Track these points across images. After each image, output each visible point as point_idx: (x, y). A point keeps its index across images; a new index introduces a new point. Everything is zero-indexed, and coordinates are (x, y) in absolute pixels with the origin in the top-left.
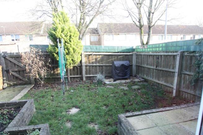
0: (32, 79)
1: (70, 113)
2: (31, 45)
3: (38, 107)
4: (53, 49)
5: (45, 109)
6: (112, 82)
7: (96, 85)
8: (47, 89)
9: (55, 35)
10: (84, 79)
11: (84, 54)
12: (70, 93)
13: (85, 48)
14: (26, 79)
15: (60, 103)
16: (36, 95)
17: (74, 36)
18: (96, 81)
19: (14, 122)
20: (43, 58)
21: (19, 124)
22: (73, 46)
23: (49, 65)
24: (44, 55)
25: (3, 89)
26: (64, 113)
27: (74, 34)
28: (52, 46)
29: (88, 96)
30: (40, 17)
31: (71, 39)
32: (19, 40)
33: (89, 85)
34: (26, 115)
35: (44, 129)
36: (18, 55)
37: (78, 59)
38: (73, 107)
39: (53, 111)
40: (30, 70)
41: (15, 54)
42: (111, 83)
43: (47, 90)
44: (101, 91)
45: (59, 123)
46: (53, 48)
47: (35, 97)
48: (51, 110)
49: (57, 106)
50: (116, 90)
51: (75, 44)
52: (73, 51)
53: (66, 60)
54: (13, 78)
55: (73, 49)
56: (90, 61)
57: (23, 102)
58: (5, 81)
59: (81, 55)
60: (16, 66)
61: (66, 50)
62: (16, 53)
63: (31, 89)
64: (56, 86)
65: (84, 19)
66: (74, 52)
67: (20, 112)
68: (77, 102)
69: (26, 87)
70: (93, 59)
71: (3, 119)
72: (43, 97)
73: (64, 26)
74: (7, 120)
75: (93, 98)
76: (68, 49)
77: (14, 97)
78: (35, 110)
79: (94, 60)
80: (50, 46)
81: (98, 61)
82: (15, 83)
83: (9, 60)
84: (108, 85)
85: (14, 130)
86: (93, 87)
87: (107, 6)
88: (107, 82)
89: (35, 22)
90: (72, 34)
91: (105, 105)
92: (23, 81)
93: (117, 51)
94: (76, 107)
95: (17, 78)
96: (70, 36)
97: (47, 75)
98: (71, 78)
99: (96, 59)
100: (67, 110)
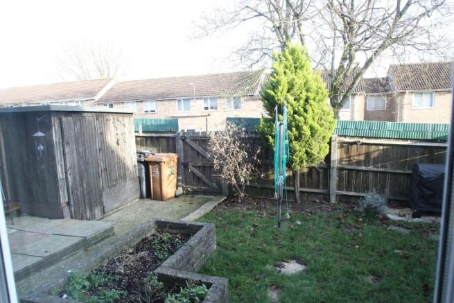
0: (225, 184)
1: (283, 270)
2: (228, 119)
3: (223, 242)
4: (268, 127)
5: (234, 249)
6: (408, 218)
7: (361, 219)
8: (248, 209)
9: (273, 97)
10: (333, 200)
11: (337, 139)
12: (292, 226)
13: (340, 127)
14: (214, 184)
15: (266, 243)
16: (225, 219)
17: (314, 99)
18: (361, 209)
19: (172, 259)
20: (246, 144)
21: (181, 264)
22: (310, 121)
23: (257, 160)
24: (250, 138)
25: (176, 196)
26: (269, 267)
27: (317, 94)
28: (266, 120)
29: (333, 242)
30: (257, 62)
31: (308, 107)
32: (216, 108)
33: (341, 216)
34: (196, 252)
35: (216, 287)
36: (205, 137)
37: (322, 152)
38: (293, 258)
39: (249, 257)
40: (221, 166)
41: (201, 134)
42: (402, 221)
43: (248, 212)
44: (370, 235)
45: (254, 285)
46: (269, 124)
47: (223, 222)
48: (246, 254)
49: (258, 249)
50: (415, 242)
51: (316, 118)
52: (310, 133)
53: (292, 151)
54: (194, 178)
55: (311, 128)
56: (352, 158)
57: (196, 226)
58: (180, 183)
59: (330, 143)
60: (200, 157)
61: (294, 129)
62: (203, 133)
63: (219, 204)
64: (268, 207)
65: (351, 59)
66: (312, 135)
67: (186, 244)
68: (304, 248)
69: (210, 200)
70: (359, 155)
71: (160, 250)
72: (237, 224)
73: (293, 79)
74: (165, 253)
75: (345, 249)
76: (299, 128)
77: (188, 214)
78: (215, 247)
79: (362, 158)
80: (262, 120)
81: (374, 158)
82: (195, 188)
83: (190, 146)
84: (394, 222)
85: (169, 274)
86: (351, 221)
87: (415, 21)
88: (393, 214)
89: (245, 73)
90: (311, 95)
91: (373, 273)
92: (209, 186)
93: (430, 137)
94: (299, 261)
95: (199, 179)
96: (307, 100)
97: (250, 181)
98: (301, 192)
99: (368, 155)
100: (278, 263)
